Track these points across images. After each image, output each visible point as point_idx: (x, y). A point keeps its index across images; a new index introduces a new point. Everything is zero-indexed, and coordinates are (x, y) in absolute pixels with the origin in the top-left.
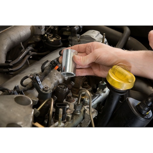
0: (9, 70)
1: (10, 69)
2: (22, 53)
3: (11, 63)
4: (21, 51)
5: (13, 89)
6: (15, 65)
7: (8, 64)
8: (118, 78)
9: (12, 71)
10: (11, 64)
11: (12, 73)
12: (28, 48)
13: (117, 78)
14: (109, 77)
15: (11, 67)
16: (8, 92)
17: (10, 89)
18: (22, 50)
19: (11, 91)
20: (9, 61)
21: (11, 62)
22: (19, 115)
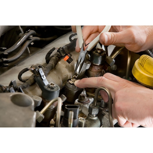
0: (3, 60)
1: (5, 59)
2: (20, 38)
3: (5, 51)
4: (18, 34)
5: (8, 85)
6: (11, 54)
7: (2, 52)
8: (148, 72)
9: (7, 62)
10: (6, 53)
11: (7, 65)
12: (28, 32)
13: (146, 72)
14: (136, 70)
15: (6, 56)
16: (2, 89)
17: (5, 86)
18: (21, 34)
19: (6, 87)
20: (4, 48)
21: (5, 49)
22: (16, 119)
